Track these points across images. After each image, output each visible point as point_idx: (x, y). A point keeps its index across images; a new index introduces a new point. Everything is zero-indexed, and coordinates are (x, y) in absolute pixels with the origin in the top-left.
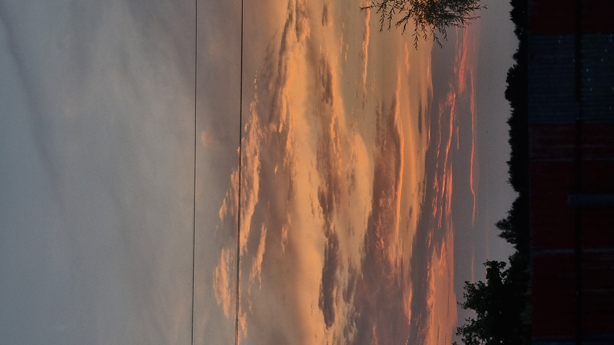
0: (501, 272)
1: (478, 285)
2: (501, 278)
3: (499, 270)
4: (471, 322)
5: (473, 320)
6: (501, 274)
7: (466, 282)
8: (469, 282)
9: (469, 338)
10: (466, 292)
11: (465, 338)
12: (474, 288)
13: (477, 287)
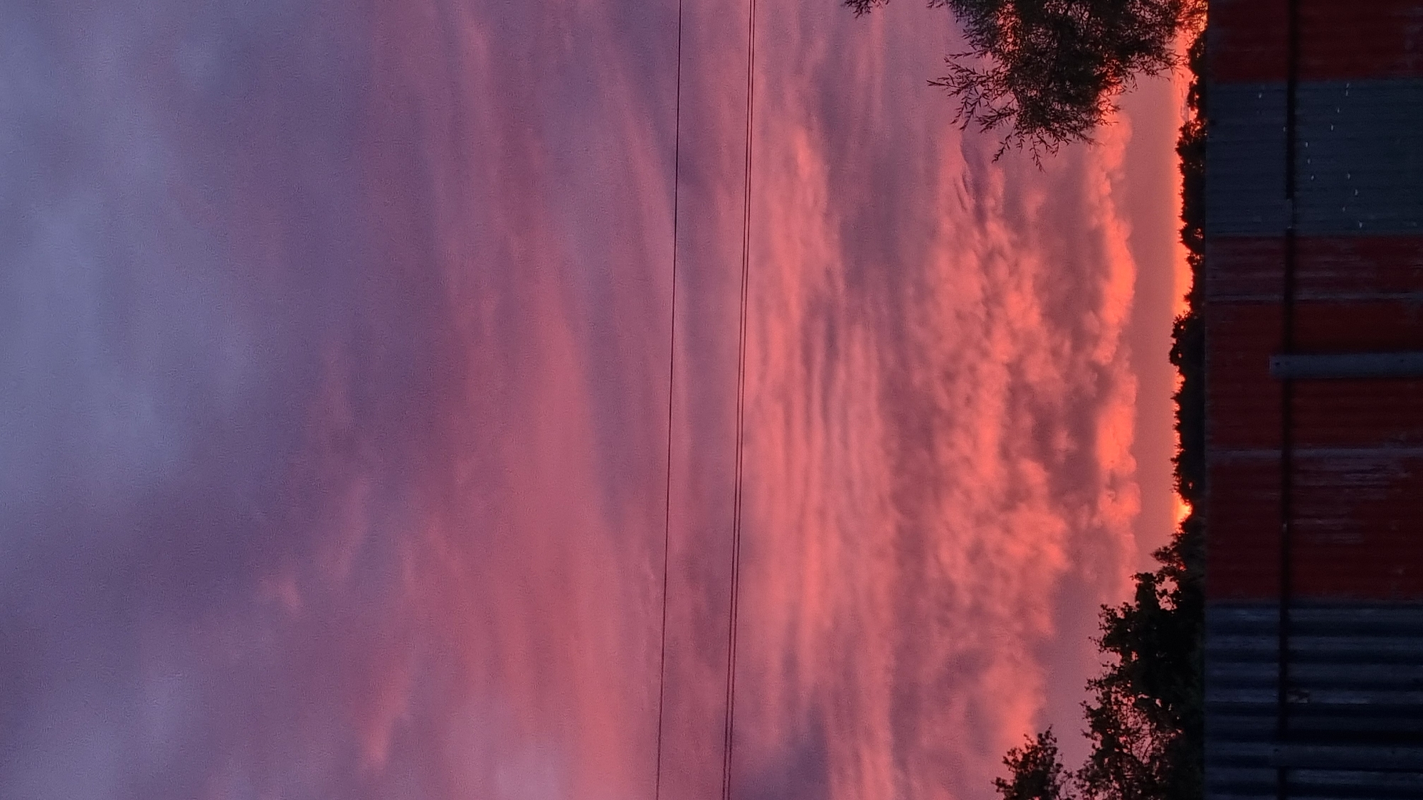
0: (1157, 591)
1: (1122, 609)
2: (1159, 599)
3: (1155, 586)
4: (1110, 668)
5: (1113, 665)
6: (1158, 593)
7: (1102, 606)
8: (1106, 606)
9: (1107, 696)
10: (1103, 620)
11: (1101, 696)
12: (1115, 614)
13: (1120, 615)
